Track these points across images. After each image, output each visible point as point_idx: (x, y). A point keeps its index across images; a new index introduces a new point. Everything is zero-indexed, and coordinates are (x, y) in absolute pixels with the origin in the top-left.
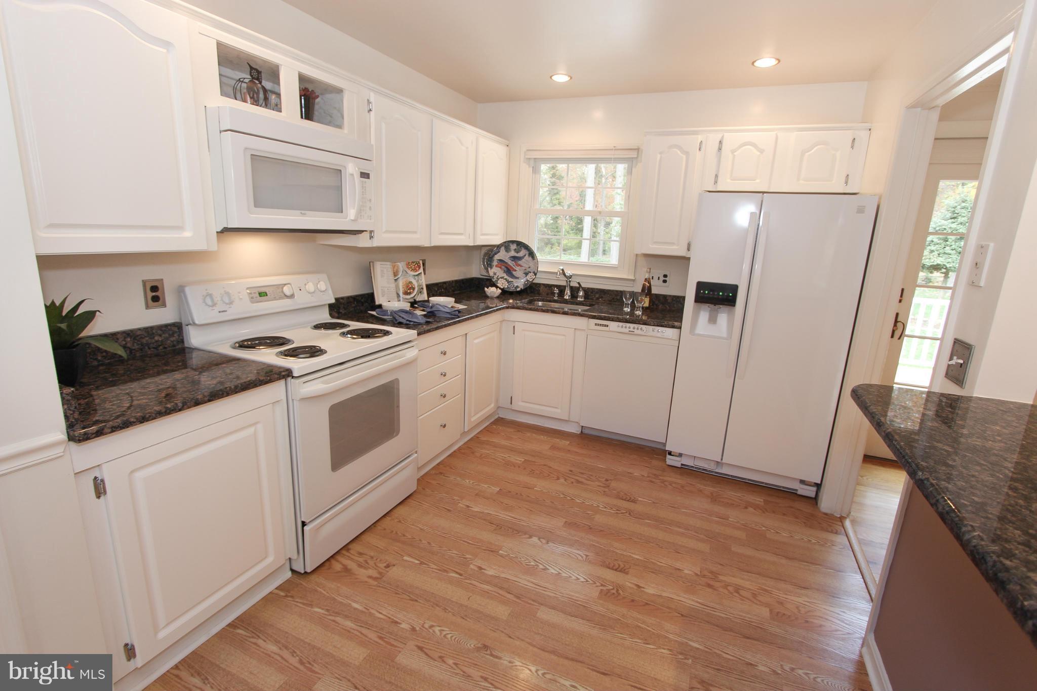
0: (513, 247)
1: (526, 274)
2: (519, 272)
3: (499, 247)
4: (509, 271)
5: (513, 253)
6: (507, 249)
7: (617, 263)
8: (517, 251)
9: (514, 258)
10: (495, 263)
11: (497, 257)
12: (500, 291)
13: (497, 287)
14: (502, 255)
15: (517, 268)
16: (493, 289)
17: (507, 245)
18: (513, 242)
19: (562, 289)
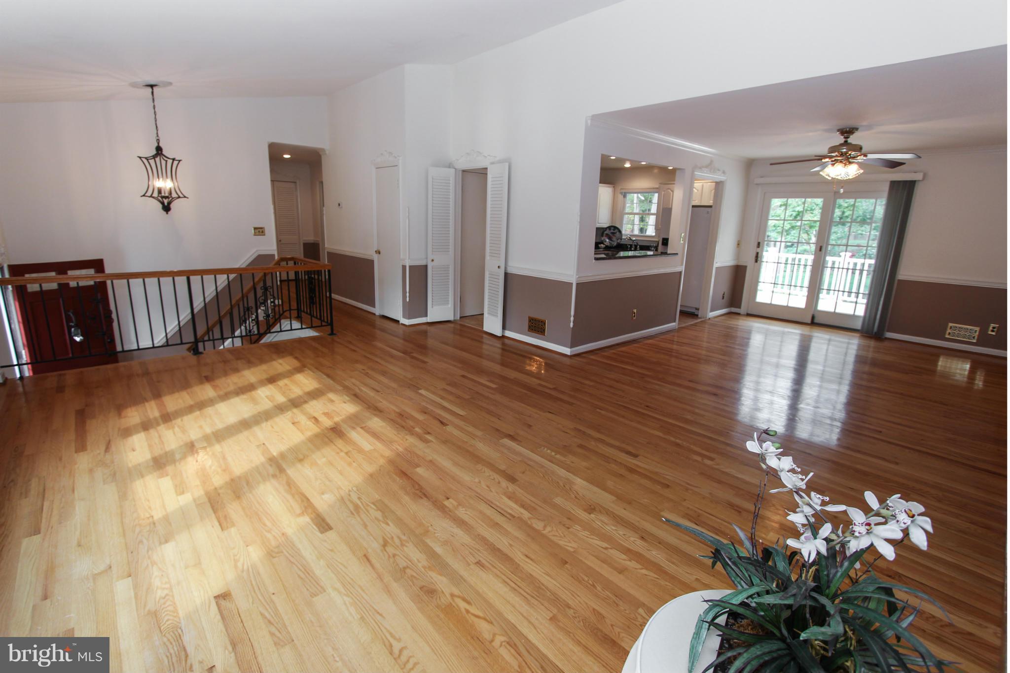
0: (612, 228)
1: (618, 240)
2: (614, 239)
3: (606, 228)
4: (610, 238)
5: (612, 231)
6: (610, 229)
7: (654, 234)
8: (614, 230)
9: (613, 233)
10: (604, 235)
11: (605, 232)
12: (605, 246)
13: (604, 244)
14: (607, 232)
15: (614, 237)
16: (602, 245)
17: (609, 228)
18: (612, 226)
19: (631, 245)
